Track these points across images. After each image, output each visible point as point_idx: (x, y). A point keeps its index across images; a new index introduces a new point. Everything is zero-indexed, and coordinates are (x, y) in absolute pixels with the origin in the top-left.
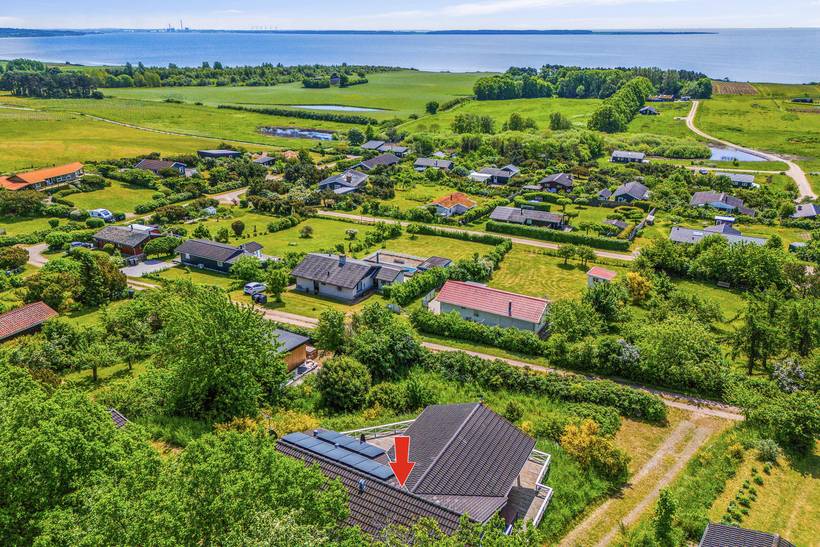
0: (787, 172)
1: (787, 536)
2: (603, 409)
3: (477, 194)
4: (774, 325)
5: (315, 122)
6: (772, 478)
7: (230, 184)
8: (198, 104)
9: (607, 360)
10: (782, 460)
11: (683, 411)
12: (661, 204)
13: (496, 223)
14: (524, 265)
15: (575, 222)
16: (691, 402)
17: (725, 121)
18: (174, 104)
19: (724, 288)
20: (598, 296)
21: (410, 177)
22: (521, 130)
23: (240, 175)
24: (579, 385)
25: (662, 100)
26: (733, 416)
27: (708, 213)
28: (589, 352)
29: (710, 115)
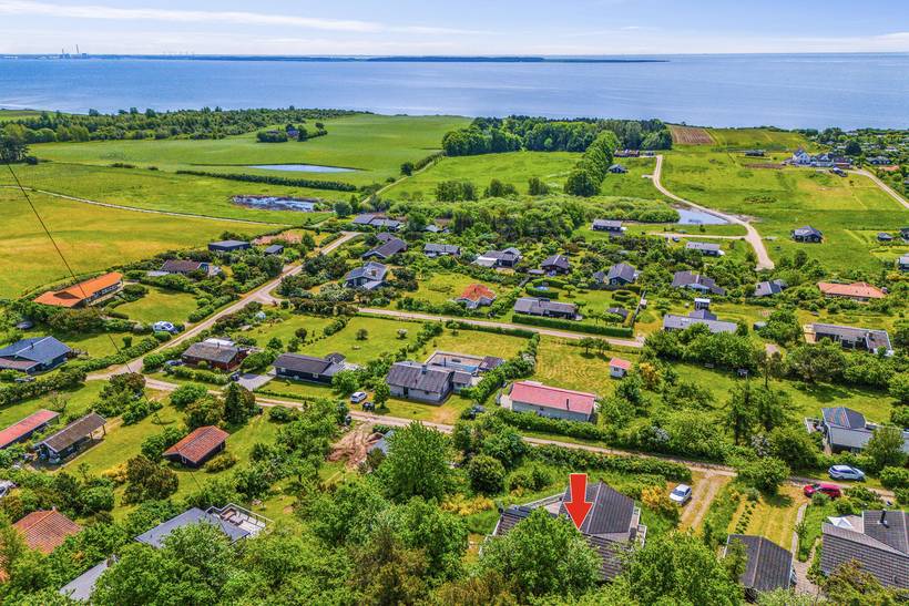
0: (746, 238)
1: (766, 537)
2: (655, 476)
3: (490, 280)
4: (750, 411)
5: (289, 188)
6: (756, 510)
7: (256, 280)
8: (153, 169)
9: (647, 442)
10: (760, 500)
11: (700, 473)
12: (650, 286)
13: (521, 316)
14: (555, 357)
15: (584, 310)
16: (703, 467)
17: (687, 179)
18: (123, 169)
19: (710, 369)
20: (627, 389)
21: (426, 265)
22: (501, 196)
23: (262, 270)
24: (637, 463)
25: (628, 155)
26: (731, 474)
27: (688, 294)
28: (634, 438)
29: (674, 173)
